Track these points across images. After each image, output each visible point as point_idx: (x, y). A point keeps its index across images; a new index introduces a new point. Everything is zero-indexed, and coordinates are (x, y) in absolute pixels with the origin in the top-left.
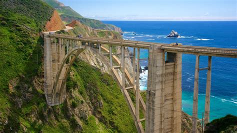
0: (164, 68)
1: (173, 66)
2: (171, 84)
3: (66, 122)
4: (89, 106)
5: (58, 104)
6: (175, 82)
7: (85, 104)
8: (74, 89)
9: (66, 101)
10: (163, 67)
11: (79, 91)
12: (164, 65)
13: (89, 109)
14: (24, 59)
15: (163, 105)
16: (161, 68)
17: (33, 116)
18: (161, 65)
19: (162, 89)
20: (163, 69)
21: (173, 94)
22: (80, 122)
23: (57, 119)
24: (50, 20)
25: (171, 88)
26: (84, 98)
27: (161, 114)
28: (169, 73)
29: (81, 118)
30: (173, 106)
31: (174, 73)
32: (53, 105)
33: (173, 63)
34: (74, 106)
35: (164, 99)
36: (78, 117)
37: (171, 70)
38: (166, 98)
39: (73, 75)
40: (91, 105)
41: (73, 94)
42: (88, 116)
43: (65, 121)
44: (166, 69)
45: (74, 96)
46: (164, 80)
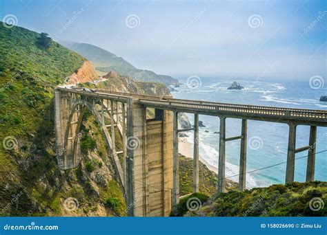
0: (145, 129)
1: (160, 126)
2: (159, 149)
3: (80, 188)
4: (110, 170)
5: (72, 167)
6: (164, 146)
7: (104, 167)
8: (92, 150)
9: (80, 165)
10: (143, 127)
11: (98, 152)
12: (145, 124)
13: (109, 173)
14: (35, 116)
15: (147, 176)
16: (141, 128)
17: (40, 180)
18: (140, 124)
19: (144, 156)
20: (143, 130)
21: (162, 161)
22: (96, 188)
23: (69, 184)
24: (76, 72)
25: (158, 153)
26: (104, 160)
27: (144, 188)
28: (155, 135)
29: (98, 184)
30: (163, 177)
31: (162, 135)
32: (66, 168)
33: (160, 122)
34: (89, 169)
35: (147, 168)
36: (95, 182)
37: (157, 131)
38: (151, 167)
39: (93, 134)
40: (112, 168)
41: (89, 156)
42: (107, 181)
43: (78, 186)
44: (148, 130)
45: (91, 158)
46: (146, 143)
